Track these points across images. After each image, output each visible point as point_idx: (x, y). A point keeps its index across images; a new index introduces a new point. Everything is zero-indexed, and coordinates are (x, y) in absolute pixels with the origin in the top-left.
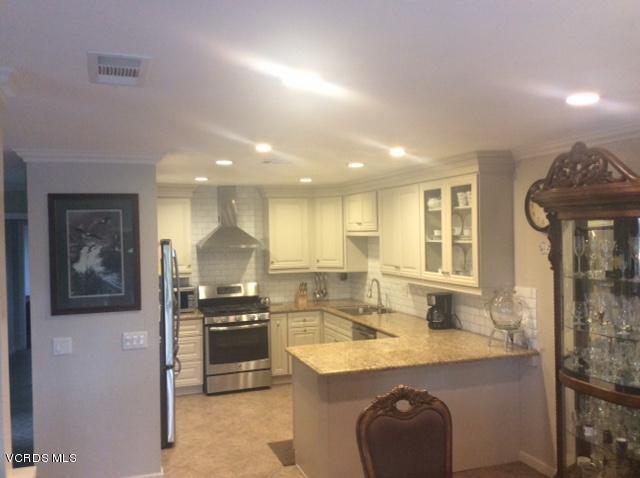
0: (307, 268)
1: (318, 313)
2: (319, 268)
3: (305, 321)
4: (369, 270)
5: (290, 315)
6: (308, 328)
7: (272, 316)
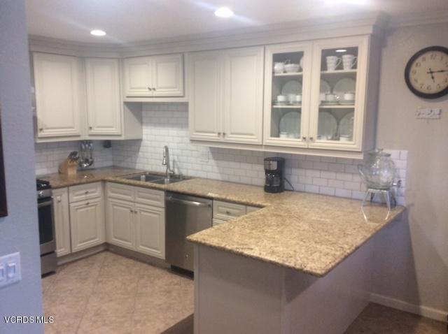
0: (79, 136)
1: (100, 183)
2: (90, 135)
3: (87, 193)
4: (144, 137)
5: (70, 188)
6: (90, 201)
7: (54, 191)
